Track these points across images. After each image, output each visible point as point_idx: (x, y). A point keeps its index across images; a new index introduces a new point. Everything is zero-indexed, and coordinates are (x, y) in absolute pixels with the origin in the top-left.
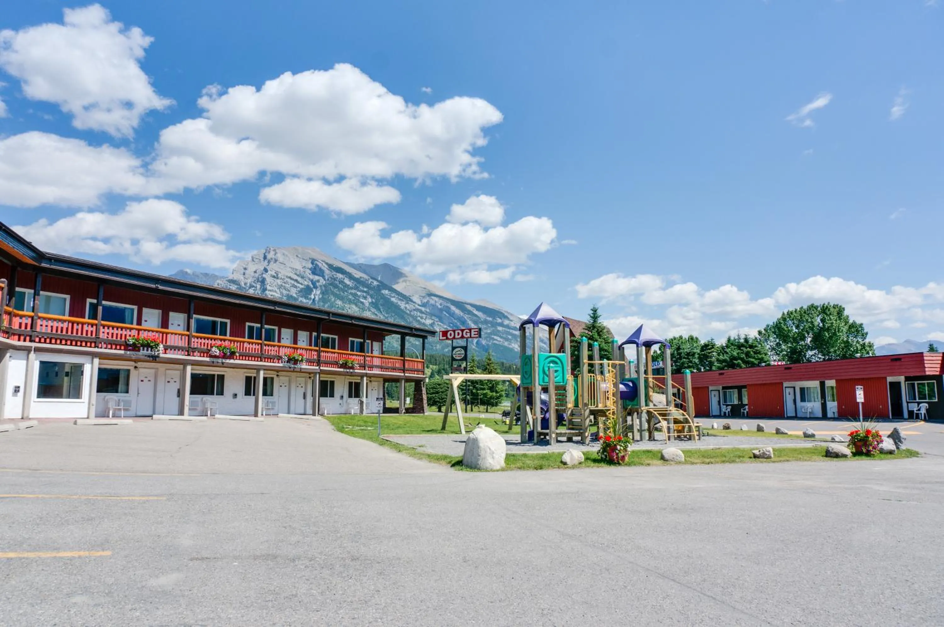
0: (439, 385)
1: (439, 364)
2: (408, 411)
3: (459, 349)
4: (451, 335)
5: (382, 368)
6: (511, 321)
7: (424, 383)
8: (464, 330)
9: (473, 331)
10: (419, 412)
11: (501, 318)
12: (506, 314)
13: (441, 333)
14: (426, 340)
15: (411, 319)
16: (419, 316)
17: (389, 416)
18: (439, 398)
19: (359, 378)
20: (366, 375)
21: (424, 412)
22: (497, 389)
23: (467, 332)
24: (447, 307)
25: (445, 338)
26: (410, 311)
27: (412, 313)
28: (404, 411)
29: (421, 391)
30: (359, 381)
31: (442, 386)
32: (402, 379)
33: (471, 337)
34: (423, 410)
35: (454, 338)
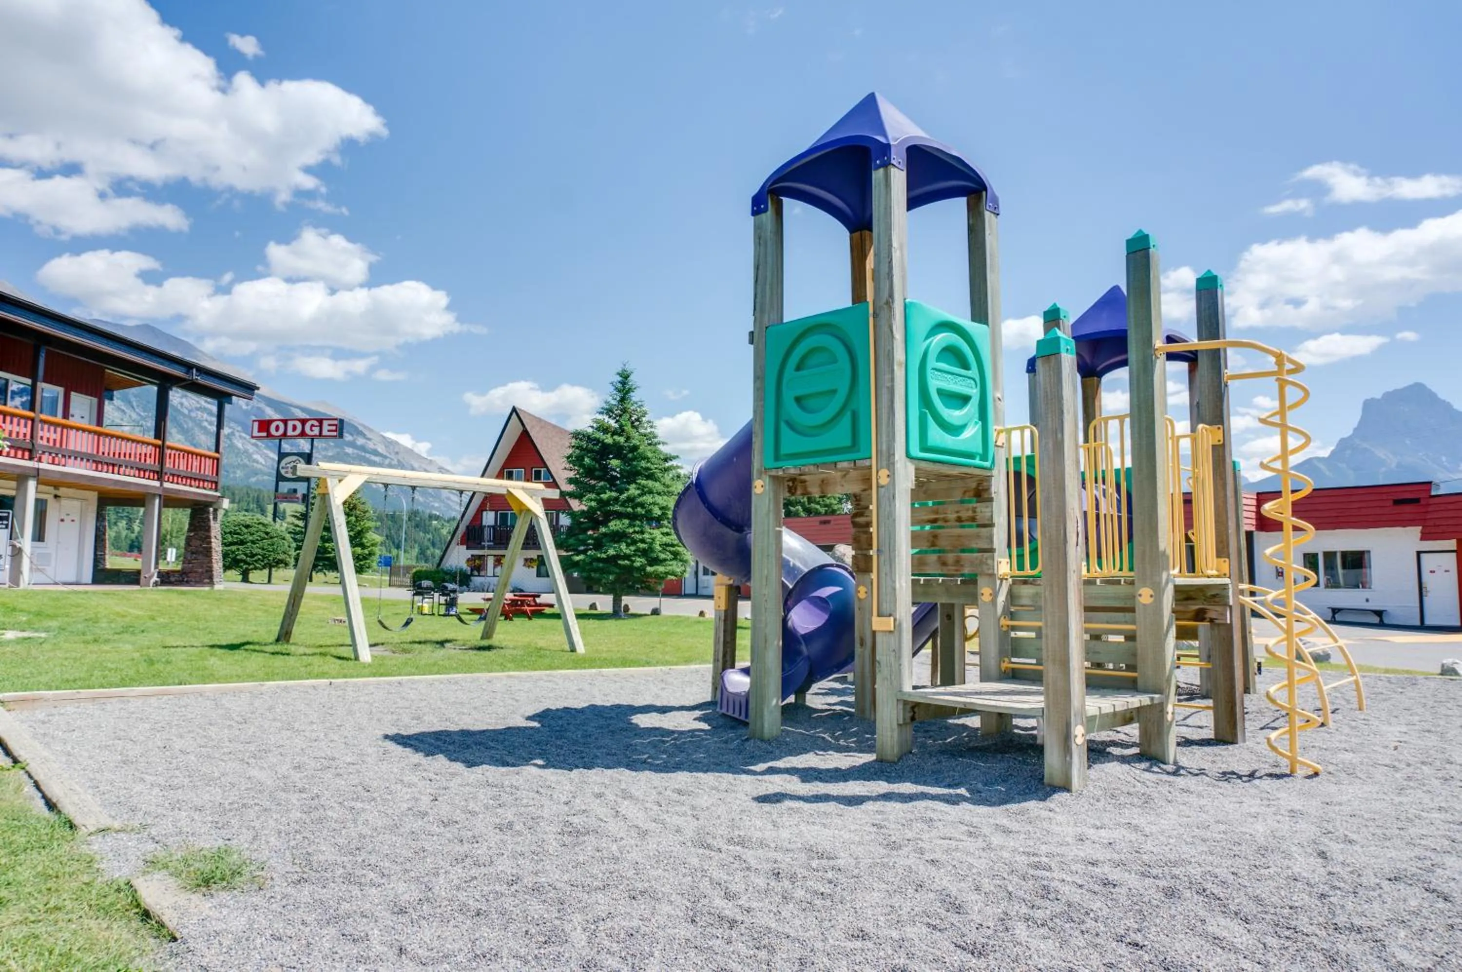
0: (247, 527)
1: (239, 502)
2: (166, 578)
3: (294, 458)
4: (277, 428)
5: (97, 462)
6: (369, 439)
7: (216, 510)
8: (308, 420)
9: (325, 423)
10: (199, 582)
11: (352, 435)
12: (361, 428)
13: (256, 425)
14: (227, 407)
15: (191, 424)
16: (206, 421)
17: (106, 593)
18: (246, 555)
19: (13, 484)
20: (37, 474)
21: (211, 583)
22: (364, 541)
23: (313, 425)
24: (259, 408)
25: (264, 434)
26: (190, 411)
27: (193, 415)
28: (155, 578)
29: (208, 529)
30: (13, 493)
31: (252, 530)
32: (154, 495)
33: (320, 434)
34: (211, 578)
35: (285, 434)
